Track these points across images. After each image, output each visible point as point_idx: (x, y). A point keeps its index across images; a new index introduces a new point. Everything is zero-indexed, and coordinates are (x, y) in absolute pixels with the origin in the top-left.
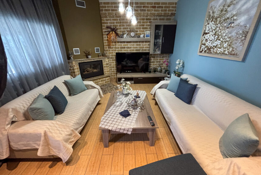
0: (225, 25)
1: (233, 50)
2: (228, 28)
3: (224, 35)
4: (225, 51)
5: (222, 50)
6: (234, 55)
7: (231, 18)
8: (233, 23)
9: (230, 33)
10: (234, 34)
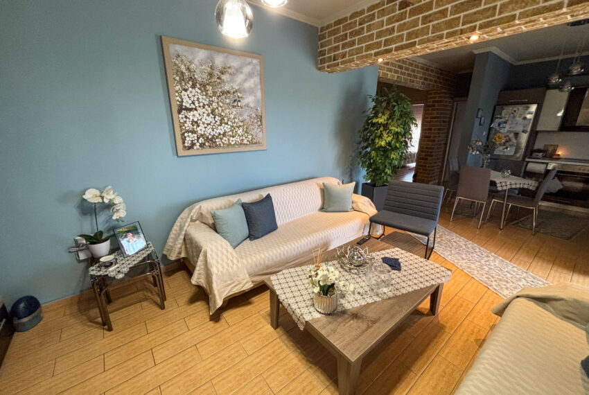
0: (228, 101)
1: (252, 138)
2: (234, 107)
3: (232, 116)
4: (242, 140)
5: (237, 139)
6: (256, 143)
7: (234, 92)
8: (239, 101)
9: (241, 115)
10: (245, 116)
